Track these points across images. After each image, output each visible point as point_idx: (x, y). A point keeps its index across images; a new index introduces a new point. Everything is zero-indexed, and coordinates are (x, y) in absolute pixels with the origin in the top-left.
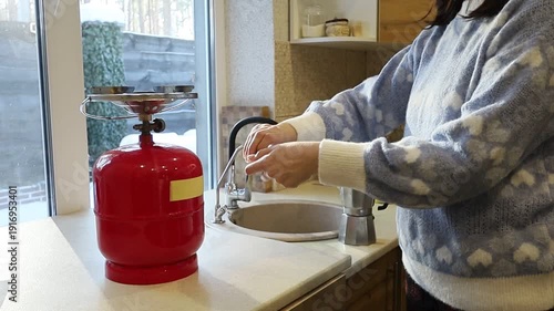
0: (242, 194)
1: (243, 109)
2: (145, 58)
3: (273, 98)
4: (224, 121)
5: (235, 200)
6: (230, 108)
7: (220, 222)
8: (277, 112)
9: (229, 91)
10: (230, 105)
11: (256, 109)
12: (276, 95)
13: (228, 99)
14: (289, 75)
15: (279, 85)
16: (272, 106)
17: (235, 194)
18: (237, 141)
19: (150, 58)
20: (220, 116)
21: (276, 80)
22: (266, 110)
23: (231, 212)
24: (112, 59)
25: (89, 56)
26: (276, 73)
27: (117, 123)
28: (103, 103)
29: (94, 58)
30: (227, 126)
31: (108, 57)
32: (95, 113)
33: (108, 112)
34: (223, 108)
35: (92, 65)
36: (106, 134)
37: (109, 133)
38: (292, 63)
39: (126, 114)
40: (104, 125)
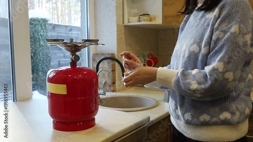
0: (102, 92)
1: (102, 54)
2: (59, 34)
3: (116, 50)
4: (94, 60)
8: (118, 56)
10: (97, 52)
11: (109, 54)
12: (117, 48)
13: (96, 50)
14: (123, 39)
15: (119, 43)
16: (116, 53)
18: (99, 69)
19: (62, 34)
20: (92, 58)
21: (117, 41)
22: (113, 54)
24: (44, 35)
25: (33, 33)
26: (118, 38)
27: (46, 64)
28: (39, 55)
29: (36, 35)
30: (95, 62)
31: (42, 34)
32: (36, 60)
33: (42, 59)
34: (94, 54)
35: (35, 37)
36: (41, 69)
37: (42, 69)
38: (125, 34)
39: (50, 60)
40: (40, 65)
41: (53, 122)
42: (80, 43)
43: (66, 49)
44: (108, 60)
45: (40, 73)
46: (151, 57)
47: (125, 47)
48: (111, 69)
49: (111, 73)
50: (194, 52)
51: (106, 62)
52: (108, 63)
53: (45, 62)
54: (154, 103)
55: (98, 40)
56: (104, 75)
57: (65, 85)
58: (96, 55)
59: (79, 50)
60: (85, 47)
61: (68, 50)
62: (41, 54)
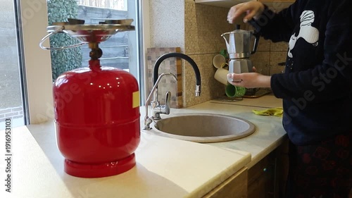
0: (163, 109)
1: (162, 49)
3: (184, 42)
4: (149, 58)
5: (158, 113)
6: (153, 49)
7: (148, 128)
8: (186, 51)
9: (152, 37)
11: (172, 49)
12: (185, 39)
13: (151, 43)
14: (195, 25)
15: (187, 32)
16: (183, 47)
17: (158, 110)
18: (159, 72)
20: (146, 54)
21: (185, 28)
22: (178, 49)
23: (156, 121)
26: (186, 24)
27: (75, 65)
28: (65, 52)
30: (150, 62)
33: (69, 58)
34: (148, 49)
38: (197, 16)
39: (81, 60)
40: (67, 66)
44: (172, 59)
47: (196, 37)
48: (176, 73)
51: (167, 62)
52: (171, 63)
53: (74, 62)
62: (68, 51)
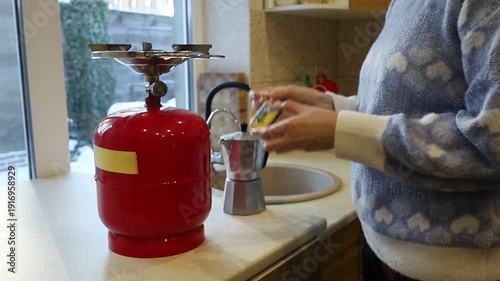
0: (218, 158)
1: (219, 75)
2: (131, 32)
3: (249, 65)
4: (201, 87)
6: (208, 75)
8: (253, 78)
10: (208, 71)
11: (233, 75)
12: (251, 61)
13: (206, 66)
14: (264, 42)
15: (254, 52)
16: (247, 72)
18: (213, 106)
19: (137, 33)
20: (198, 83)
21: (251, 47)
22: (242, 76)
24: (100, 33)
25: (79, 31)
26: (252, 40)
27: (107, 93)
28: (92, 75)
29: (84, 34)
30: (203, 92)
31: (97, 31)
32: (86, 84)
33: (97, 83)
34: (201, 75)
35: (82, 39)
36: (96, 104)
37: (99, 102)
38: (267, 31)
39: (114, 84)
40: (94, 94)
41: (110, 233)
42: (167, 54)
43: (134, 67)
44: (232, 89)
45: (95, 111)
46: (322, 80)
47: (266, 58)
48: (238, 108)
49: (238, 115)
50: (395, 70)
51: (226, 92)
52: (232, 94)
53: (104, 88)
54: (331, 184)
55: (210, 46)
56: (223, 119)
57: (134, 153)
58: (206, 76)
59: (165, 69)
60: (180, 61)
61: (140, 69)
62: (95, 73)
